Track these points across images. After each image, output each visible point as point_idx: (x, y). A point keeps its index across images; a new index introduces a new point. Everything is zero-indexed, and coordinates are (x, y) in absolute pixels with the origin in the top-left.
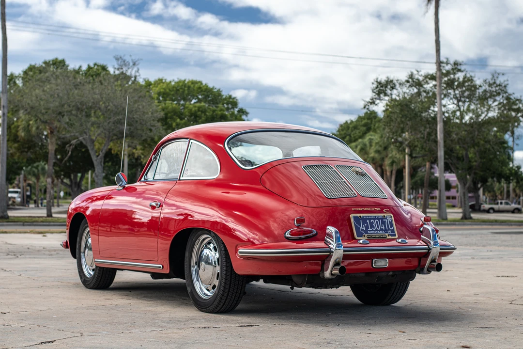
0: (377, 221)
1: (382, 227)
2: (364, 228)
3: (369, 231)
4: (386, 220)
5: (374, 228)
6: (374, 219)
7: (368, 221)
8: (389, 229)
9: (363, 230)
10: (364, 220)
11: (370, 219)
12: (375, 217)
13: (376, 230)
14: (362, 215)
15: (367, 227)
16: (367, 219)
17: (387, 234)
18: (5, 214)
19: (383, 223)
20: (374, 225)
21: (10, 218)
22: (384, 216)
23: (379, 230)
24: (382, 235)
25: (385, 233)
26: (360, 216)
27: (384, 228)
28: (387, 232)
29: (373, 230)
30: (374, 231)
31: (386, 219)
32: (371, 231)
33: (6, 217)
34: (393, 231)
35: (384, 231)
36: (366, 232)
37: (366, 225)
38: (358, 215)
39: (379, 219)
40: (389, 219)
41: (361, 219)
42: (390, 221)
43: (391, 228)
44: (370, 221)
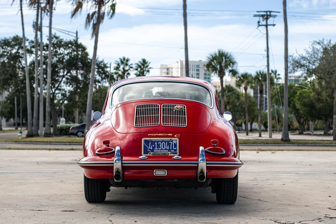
0: (164, 144)
1: (167, 147)
2: (151, 148)
3: (155, 150)
4: (172, 143)
5: (160, 148)
6: (162, 142)
7: (156, 143)
8: (172, 149)
9: (149, 149)
10: (153, 143)
11: (158, 142)
12: (163, 140)
13: (162, 149)
14: (151, 139)
15: (154, 148)
17: (169, 153)
18: (287, 138)
19: (169, 144)
20: (160, 146)
21: (291, 141)
22: (171, 140)
23: (164, 150)
24: (165, 153)
25: (169, 151)
26: (150, 140)
27: (168, 148)
28: (170, 151)
29: (158, 150)
30: (160, 150)
31: (172, 141)
32: (157, 150)
33: (288, 140)
34: (176, 150)
36: (152, 151)
37: (153, 146)
38: (149, 139)
39: (165, 142)
40: (174, 142)
41: (150, 142)
42: (174, 143)
43: (175, 148)
44: (157, 143)
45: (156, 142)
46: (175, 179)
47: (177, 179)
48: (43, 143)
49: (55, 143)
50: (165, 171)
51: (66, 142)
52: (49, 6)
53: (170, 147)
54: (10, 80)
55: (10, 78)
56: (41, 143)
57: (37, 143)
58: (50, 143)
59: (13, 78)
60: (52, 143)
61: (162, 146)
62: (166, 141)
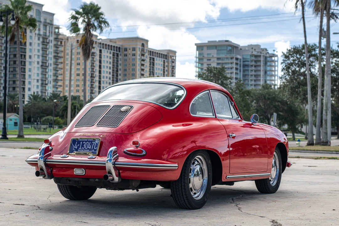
1: (89, 147)
2: (76, 148)
4: (94, 142)
8: (93, 149)
9: (75, 149)
12: (88, 140)
13: (85, 149)
15: (78, 147)
16: (81, 141)
17: (90, 152)
19: (91, 144)
20: (84, 145)
22: (94, 140)
23: (86, 149)
29: (82, 149)
30: (83, 149)
32: (80, 149)
34: (96, 150)
35: (90, 150)
37: (79, 145)
38: (76, 138)
41: (77, 141)
42: (97, 143)
43: (95, 148)
44: (82, 143)
45: (82, 141)
46: (96, 179)
47: (98, 179)
48: (310, 151)
49: (321, 152)
50: (83, 170)
51: (333, 151)
52: (326, 11)
53: (91, 147)
54: (298, 89)
55: (298, 86)
56: (308, 151)
57: (304, 151)
58: (317, 151)
59: (301, 86)
60: (318, 152)
61: (85, 145)
62: (90, 141)
